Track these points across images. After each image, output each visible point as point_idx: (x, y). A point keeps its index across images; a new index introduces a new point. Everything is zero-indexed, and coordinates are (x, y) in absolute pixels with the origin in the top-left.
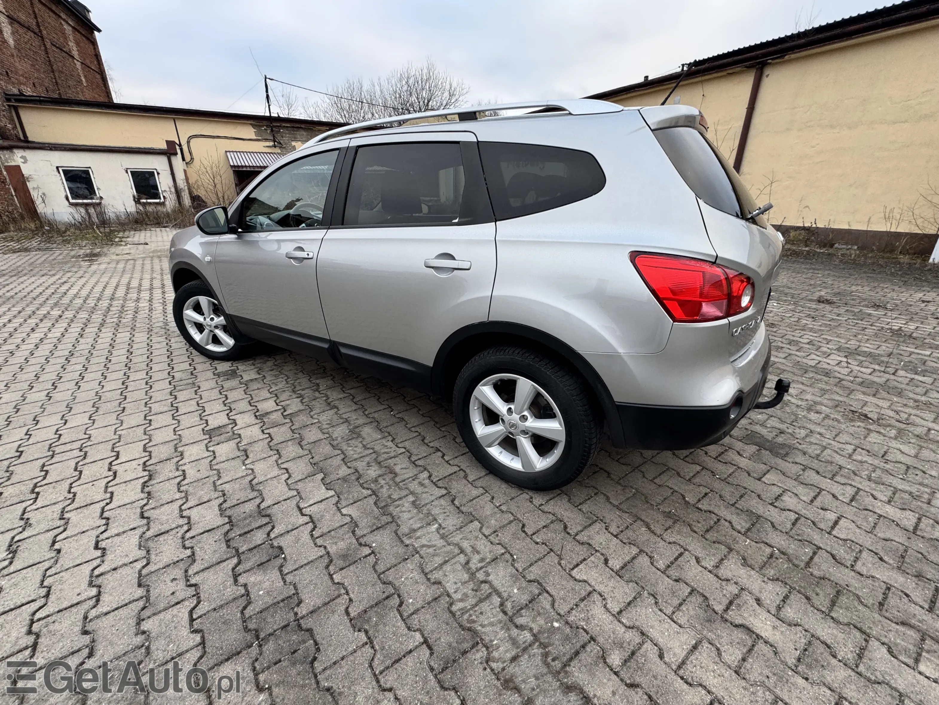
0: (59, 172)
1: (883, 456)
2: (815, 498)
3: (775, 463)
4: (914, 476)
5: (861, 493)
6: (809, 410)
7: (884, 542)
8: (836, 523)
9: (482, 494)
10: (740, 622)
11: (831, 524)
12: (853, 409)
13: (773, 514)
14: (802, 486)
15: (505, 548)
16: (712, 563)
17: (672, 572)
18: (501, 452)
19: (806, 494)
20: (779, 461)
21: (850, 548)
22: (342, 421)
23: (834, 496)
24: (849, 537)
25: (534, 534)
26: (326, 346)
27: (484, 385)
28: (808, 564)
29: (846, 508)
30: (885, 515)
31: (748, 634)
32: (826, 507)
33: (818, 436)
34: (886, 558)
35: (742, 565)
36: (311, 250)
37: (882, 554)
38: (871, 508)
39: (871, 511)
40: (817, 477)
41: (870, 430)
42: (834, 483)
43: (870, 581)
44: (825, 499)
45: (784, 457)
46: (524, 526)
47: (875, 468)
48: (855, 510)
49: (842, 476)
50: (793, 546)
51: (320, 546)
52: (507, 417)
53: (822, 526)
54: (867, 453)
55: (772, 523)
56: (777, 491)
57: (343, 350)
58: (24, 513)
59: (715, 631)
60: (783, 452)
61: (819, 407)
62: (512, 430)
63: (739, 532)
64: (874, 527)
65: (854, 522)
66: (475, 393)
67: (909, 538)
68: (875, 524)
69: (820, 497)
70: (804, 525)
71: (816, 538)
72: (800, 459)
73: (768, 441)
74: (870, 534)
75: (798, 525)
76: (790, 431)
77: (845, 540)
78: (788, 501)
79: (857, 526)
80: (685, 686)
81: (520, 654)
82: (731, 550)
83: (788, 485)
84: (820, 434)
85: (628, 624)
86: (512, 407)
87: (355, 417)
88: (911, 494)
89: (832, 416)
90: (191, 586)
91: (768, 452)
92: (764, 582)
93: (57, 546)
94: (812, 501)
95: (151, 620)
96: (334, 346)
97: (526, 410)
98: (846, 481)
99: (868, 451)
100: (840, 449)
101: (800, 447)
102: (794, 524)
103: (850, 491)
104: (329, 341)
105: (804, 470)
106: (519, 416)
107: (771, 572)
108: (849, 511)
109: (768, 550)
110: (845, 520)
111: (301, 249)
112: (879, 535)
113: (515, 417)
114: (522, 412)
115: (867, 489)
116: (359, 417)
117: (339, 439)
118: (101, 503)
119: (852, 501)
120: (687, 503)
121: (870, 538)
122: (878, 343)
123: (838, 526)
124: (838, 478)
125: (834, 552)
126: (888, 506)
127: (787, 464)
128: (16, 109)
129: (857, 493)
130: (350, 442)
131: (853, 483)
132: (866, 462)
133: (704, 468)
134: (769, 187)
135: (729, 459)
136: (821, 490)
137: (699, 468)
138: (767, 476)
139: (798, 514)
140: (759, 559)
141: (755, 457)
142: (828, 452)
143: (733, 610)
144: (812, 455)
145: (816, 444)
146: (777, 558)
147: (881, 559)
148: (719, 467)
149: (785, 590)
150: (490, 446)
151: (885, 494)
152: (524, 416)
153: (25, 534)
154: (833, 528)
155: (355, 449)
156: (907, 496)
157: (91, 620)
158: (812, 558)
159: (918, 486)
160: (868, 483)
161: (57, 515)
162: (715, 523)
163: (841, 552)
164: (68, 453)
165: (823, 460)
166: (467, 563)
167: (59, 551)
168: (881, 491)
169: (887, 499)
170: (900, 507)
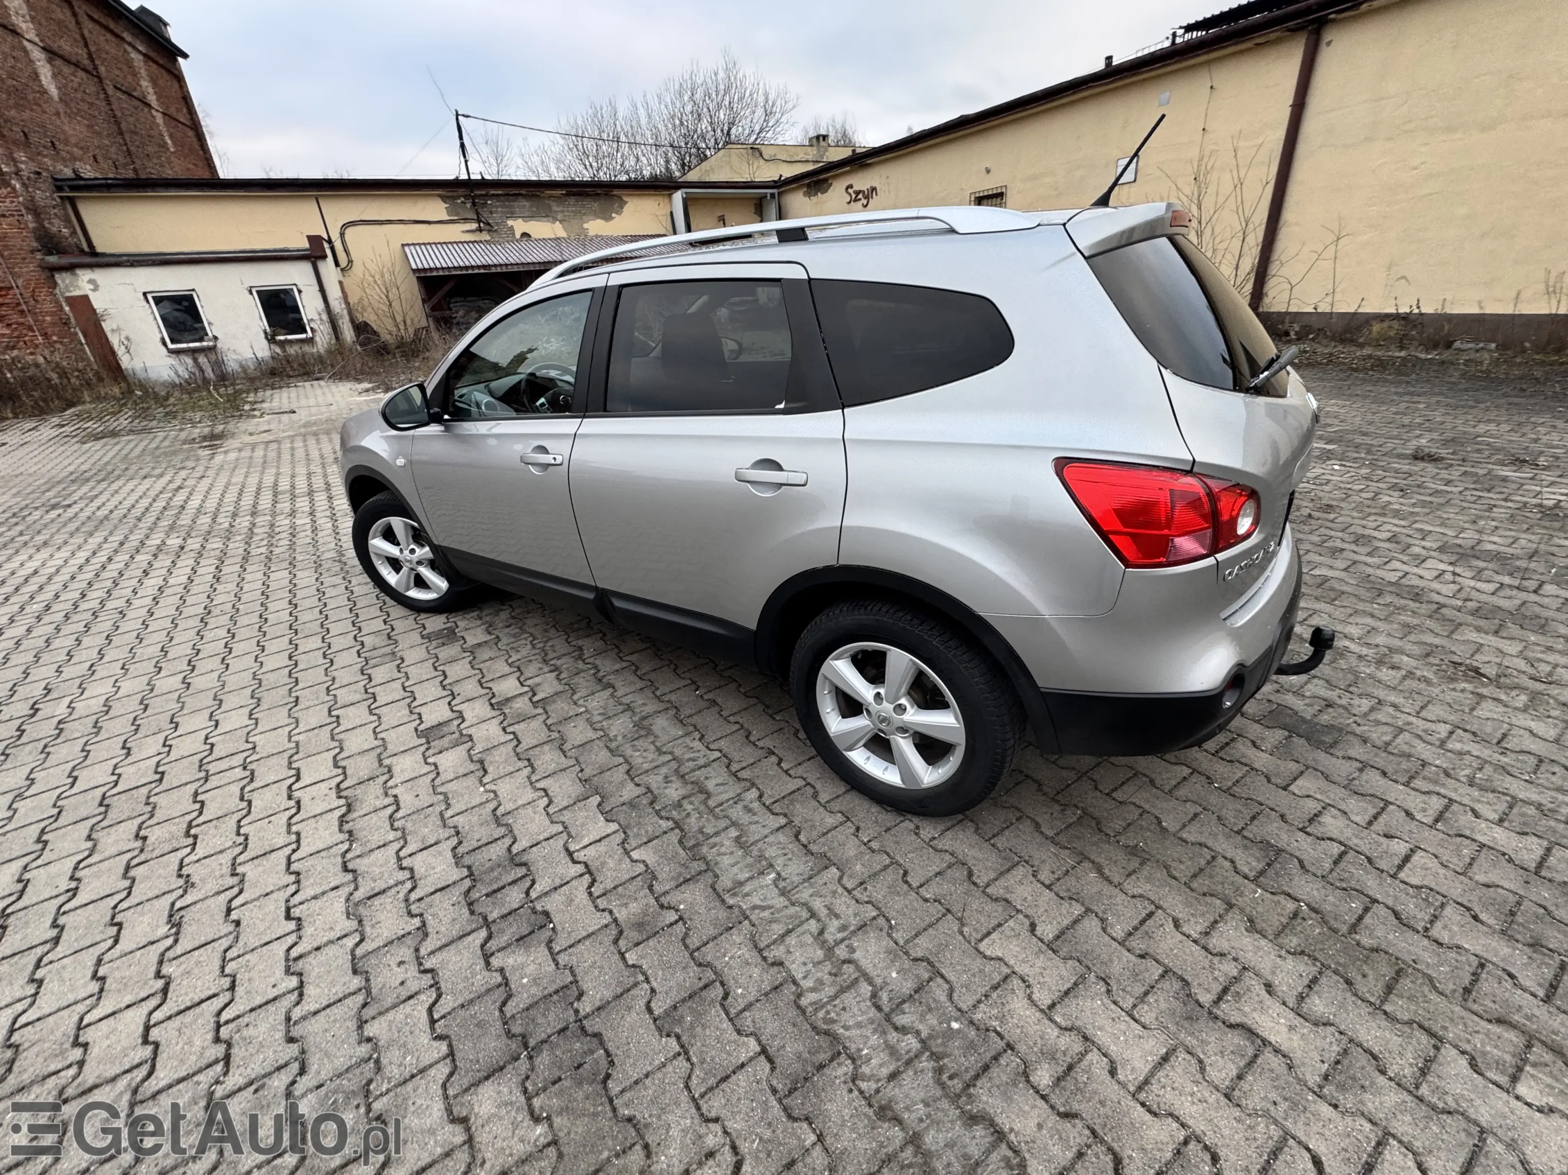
0: (148, 302)
1: (1499, 743)
2: (1375, 817)
3: (1314, 759)
4: (1549, 776)
5: (1455, 807)
6: (1380, 662)
7: (1484, 890)
8: (1407, 859)
9: (841, 824)
10: (1238, 1020)
11: (1397, 861)
12: (1456, 659)
13: (1303, 845)
14: (1356, 797)
15: (878, 909)
16: (1199, 928)
17: (1134, 943)
18: (868, 758)
19: (1361, 811)
20: (1321, 756)
21: (1426, 900)
22: (621, 708)
23: (1408, 814)
24: (1425, 883)
25: (921, 886)
26: (591, 596)
27: (837, 659)
28: (1354, 928)
29: (1426, 833)
30: (1491, 844)
31: (1248, 1039)
32: (1393, 832)
33: (1391, 710)
34: (1483, 916)
35: (1246, 930)
36: (559, 451)
37: (1477, 909)
38: (1467, 833)
39: (1467, 838)
40: (1382, 781)
41: (1482, 697)
42: (1410, 791)
43: (1452, 955)
44: (1393, 818)
45: (1329, 748)
46: (906, 873)
47: (1483, 763)
48: (1441, 835)
49: (1424, 778)
50: (1331, 898)
51: (603, 910)
52: (874, 707)
53: (1383, 864)
54: (1472, 738)
55: (1301, 862)
56: (1312, 806)
57: (618, 603)
58: (181, 867)
59: (1197, 1034)
60: (1328, 739)
61: (1396, 658)
62: (883, 726)
63: (1246, 877)
64: (1470, 864)
65: (1436, 857)
66: (824, 670)
67: (1527, 882)
68: (1473, 859)
69: (1384, 816)
70: (1353, 864)
71: (1372, 884)
72: (1357, 751)
73: (1304, 720)
74: (1462, 877)
75: (1343, 865)
76: (1343, 702)
77: (1417, 887)
78: (1331, 823)
79: (1442, 864)
80: (1148, 1117)
81: (902, 1069)
82: (1230, 906)
83: (1332, 796)
84: (1395, 706)
85: (1064, 1024)
86: (882, 691)
87: (640, 702)
88: (1539, 807)
89: (1419, 673)
90: (426, 971)
91: (1302, 741)
92: (1280, 956)
93: (234, 916)
94: (1370, 823)
95: (376, 1021)
96: (603, 597)
97: (904, 695)
98: (1431, 788)
99: (1474, 734)
100: (1425, 731)
101: (1358, 730)
102: (1336, 863)
103: (1436, 804)
104: (596, 589)
105: (1361, 770)
106: (892, 706)
107: (1293, 942)
108: (1431, 839)
109: (1291, 906)
110: (1422, 854)
111: (543, 450)
112: (1477, 877)
113: (887, 707)
114: (899, 699)
115: (1466, 801)
116: (647, 702)
117: (620, 738)
118: (285, 849)
119: (1437, 821)
120: (1164, 830)
121: (1462, 883)
122: (1513, 533)
123: (1409, 865)
124: (1418, 783)
125: (1398, 908)
126: (1497, 829)
127: (1334, 760)
128: (72, 201)
129: (1447, 808)
130: (636, 743)
131: (1442, 791)
132: (1469, 753)
133: (1194, 771)
134: (1333, 247)
135: (1237, 755)
136: (1387, 803)
137: (1186, 771)
138: (1299, 782)
139: (1345, 846)
140: (1275, 921)
141: (1281, 751)
142: (1406, 736)
143: (1228, 1001)
144: (1379, 743)
145: (1386, 724)
146: (1304, 919)
147: (1475, 918)
148: (1220, 769)
149: (1314, 970)
150: (850, 749)
151: (1496, 808)
152: (900, 705)
153: (189, 899)
154: (1400, 867)
155: (644, 754)
156: (1531, 811)
157: (295, 1023)
158: (1360, 918)
159: (1553, 794)
160: (1469, 790)
161: (226, 870)
162: (1208, 863)
163: (1410, 907)
164: (227, 774)
165: (1396, 751)
166: (821, 932)
167: (238, 923)
168: (1488, 803)
169: (1497, 817)
170: (1518, 830)
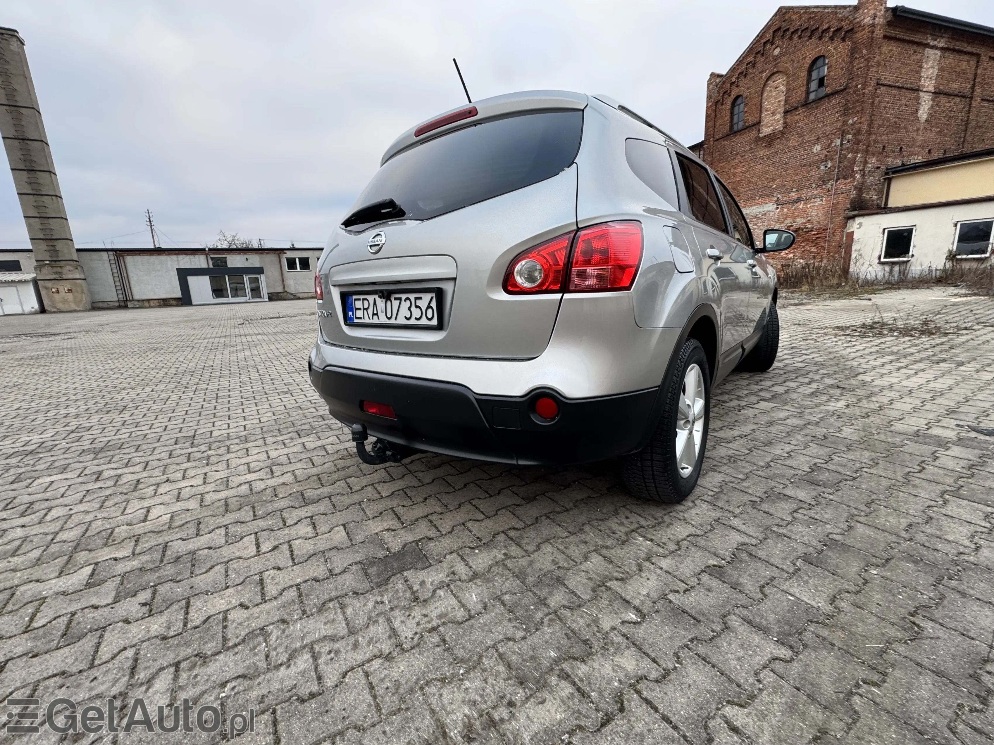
0: (884, 234)
2: (292, 552)
5: (258, 599)
7: (213, 563)
8: (258, 546)
11: (261, 540)
14: (312, 552)
21: (235, 536)
23: (279, 569)
24: (241, 542)
28: (253, 508)
29: (260, 567)
30: (222, 593)
32: (276, 552)
34: (206, 551)
37: (211, 551)
38: (239, 588)
39: (238, 585)
40: (311, 574)
42: (291, 583)
43: (212, 528)
44: (283, 557)
45: (362, 564)
48: (252, 573)
49: (293, 601)
50: (271, 507)
53: (265, 533)
55: (296, 508)
56: (322, 530)
60: (374, 573)
64: (226, 572)
65: (246, 559)
67: (192, 587)
68: (227, 576)
69: (288, 555)
70: (276, 523)
71: (262, 523)
72: (349, 581)
73: (403, 568)
74: (226, 560)
75: (280, 519)
76: (417, 614)
77: (242, 538)
78: (305, 529)
79: (240, 558)
82: (298, 482)
83: (321, 541)
91: (380, 556)
94: (290, 546)
98: (283, 599)
100: (336, 651)
101: (370, 596)
103: (271, 590)
108: (257, 565)
109: (280, 496)
110: (253, 554)
112: (219, 566)
115: (256, 610)
119: (261, 580)
121: (225, 557)
123: (254, 543)
124: (292, 594)
125: (243, 525)
126: (224, 607)
127: (351, 564)
128: (889, 180)
129: (263, 594)
131: (275, 603)
133: (383, 498)
135: (385, 518)
136: (294, 564)
137: (384, 494)
138: (344, 534)
139: (288, 527)
140: (279, 490)
141: (377, 540)
147: (210, 548)
148: (378, 507)
149: (254, 491)
151: (235, 625)
154: (257, 540)
156: (209, 648)
158: (254, 512)
163: (239, 529)
165: (331, 605)
168: (240, 624)
169: (229, 617)
170: (211, 620)
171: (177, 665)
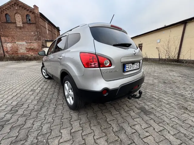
1: (183, 121)
2: (147, 128)
3: (143, 116)
4: (191, 129)
5: (165, 130)
6: (167, 104)
9: (62, 109)
11: (145, 136)
12: (183, 106)
13: (128, 129)
14: (146, 124)
15: (54, 121)
16: (97, 138)
17: (84, 137)
19: (144, 126)
23: (154, 129)
25: (63, 119)
29: (155, 133)
30: (168, 139)
32: (148, 131)
33: (164, 112)
35: (105, 141)
38: (164, 135)
39: (164, 136)
40: (153, 122)
41: (185, 113)
45: (146, 115)
46: (63, 117)
47: (177, 124)
48: (158, 134)
50: (126, 139)
51: (23, 112)
53: (141, 136)
54: (178, 119)
55: (126, 131)
56: (136, 123)
60: (148, 113)
61: (171, 104)
63: (113, 132)
64: (161, 141)
65: (154, 138)
66: (65, 85)
68: (162, 141)
69: (149, 128)
70: (135, 135)
71: (136, 139)
72: (152, 116)
73: (146, 110)
74: (157, 143)
75: (133, 134)
76: (156, 109)
77: (145, 143)
78: (137, 127)
79: (154, 140)
82: (106, 135)
83: (141, 122)
84: (165, 111)
88: (185, 135)
89: (174, 107)
91: (143, 113)
94: (145, 129)
98: (162, 125)
99: (179, 119)
100: (168, 116)
101: (155, 113)
102: (132, 134)
103: (161, 129)
105: (150, 120)
109: (117, 138)
110: (151, 137)
115: (168, 130)
119: (159, 131)
120: (106, 120)
124: (160, 124)
126: (172, 136)
127: (146, 117)
128: (46, 42)
129: (163, 130)
131: (164, 127)
132: (175, 121)
133: (120, 113)
135: (129, 113)
136: (151, 126)
137: (118, 113)
138: (137, 119)
139: (136, 131)
140: (112, 140)
141: (138, 113)
142: (164, 116)
144: (158, 116)
145: (161, 113)
146: (117, 142)
148: (124, 114)
150: (67, 98)
151: (174, 132)
154: (145, 138)
156: (182, 135)
159: (190, 133)
160: (171, 128)
162: (109, 127)
165: (160, 118)
168: (173, 131)
169: (173, 134)
170: (176, 138)
171: (190, 139)
